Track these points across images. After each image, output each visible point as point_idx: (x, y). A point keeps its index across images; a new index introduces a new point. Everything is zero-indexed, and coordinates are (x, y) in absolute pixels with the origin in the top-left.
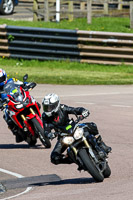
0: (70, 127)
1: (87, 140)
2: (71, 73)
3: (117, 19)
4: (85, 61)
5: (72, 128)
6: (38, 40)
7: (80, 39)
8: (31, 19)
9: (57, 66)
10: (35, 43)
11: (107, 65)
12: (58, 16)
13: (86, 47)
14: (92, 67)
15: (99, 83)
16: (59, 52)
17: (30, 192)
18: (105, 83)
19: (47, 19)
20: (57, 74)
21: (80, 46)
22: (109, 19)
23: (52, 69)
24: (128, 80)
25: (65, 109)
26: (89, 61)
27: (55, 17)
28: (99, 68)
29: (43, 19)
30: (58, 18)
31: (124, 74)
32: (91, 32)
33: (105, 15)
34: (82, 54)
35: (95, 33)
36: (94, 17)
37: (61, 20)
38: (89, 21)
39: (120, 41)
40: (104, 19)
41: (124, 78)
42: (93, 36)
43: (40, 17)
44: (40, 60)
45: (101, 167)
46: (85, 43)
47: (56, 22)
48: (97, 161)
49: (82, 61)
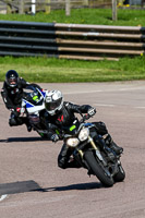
0: (74, 127)
1: (94, 141)
2: (49, 70)
3: (97, 11)
4: (64, 56)
5: (77, 128)
6: (12, 34)
7: (57, 32)
8: (4, 12)
9: (34, 63)
10: (9, 38)
11: (88, 61)
12: (33, 7)
13: (64, 41)
14: (71, 63)
15: (80, 81)
16: (34, 47)
17: (5, 200)
18: (86, 81)
19: (21, 12)
20: (33, 72)
21: (58, 41)
22: (90, 11)
23: (28, 65)
24: (111, 77)
25: (70, 107)
26: (68, 57)
27: (30, 9)
28: (80, 63)
29: (17, 12)
30: (34, 10)
31: (107, 70)
32: (70, 25)
33: (85, 7)
34: (60, 49)
35: (74, 26)
36: (72, 8)
37: (37, 12)
38: (68, 13)
39: (102, 34)
40: (84, 11)
41: (107, 74)
42: (73, 29)
43: (14, 9)
44: (15, 57)
45: (111, 170)
46: (63, 37)
47: (32, 14)
48: (105, 163)
49: (61, 56)
